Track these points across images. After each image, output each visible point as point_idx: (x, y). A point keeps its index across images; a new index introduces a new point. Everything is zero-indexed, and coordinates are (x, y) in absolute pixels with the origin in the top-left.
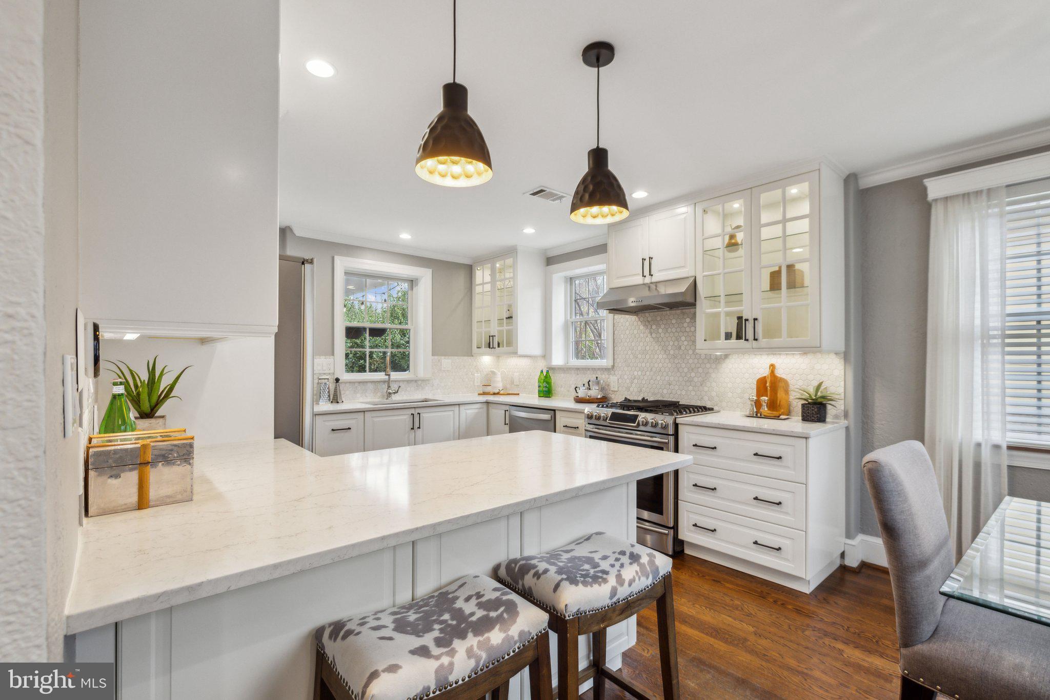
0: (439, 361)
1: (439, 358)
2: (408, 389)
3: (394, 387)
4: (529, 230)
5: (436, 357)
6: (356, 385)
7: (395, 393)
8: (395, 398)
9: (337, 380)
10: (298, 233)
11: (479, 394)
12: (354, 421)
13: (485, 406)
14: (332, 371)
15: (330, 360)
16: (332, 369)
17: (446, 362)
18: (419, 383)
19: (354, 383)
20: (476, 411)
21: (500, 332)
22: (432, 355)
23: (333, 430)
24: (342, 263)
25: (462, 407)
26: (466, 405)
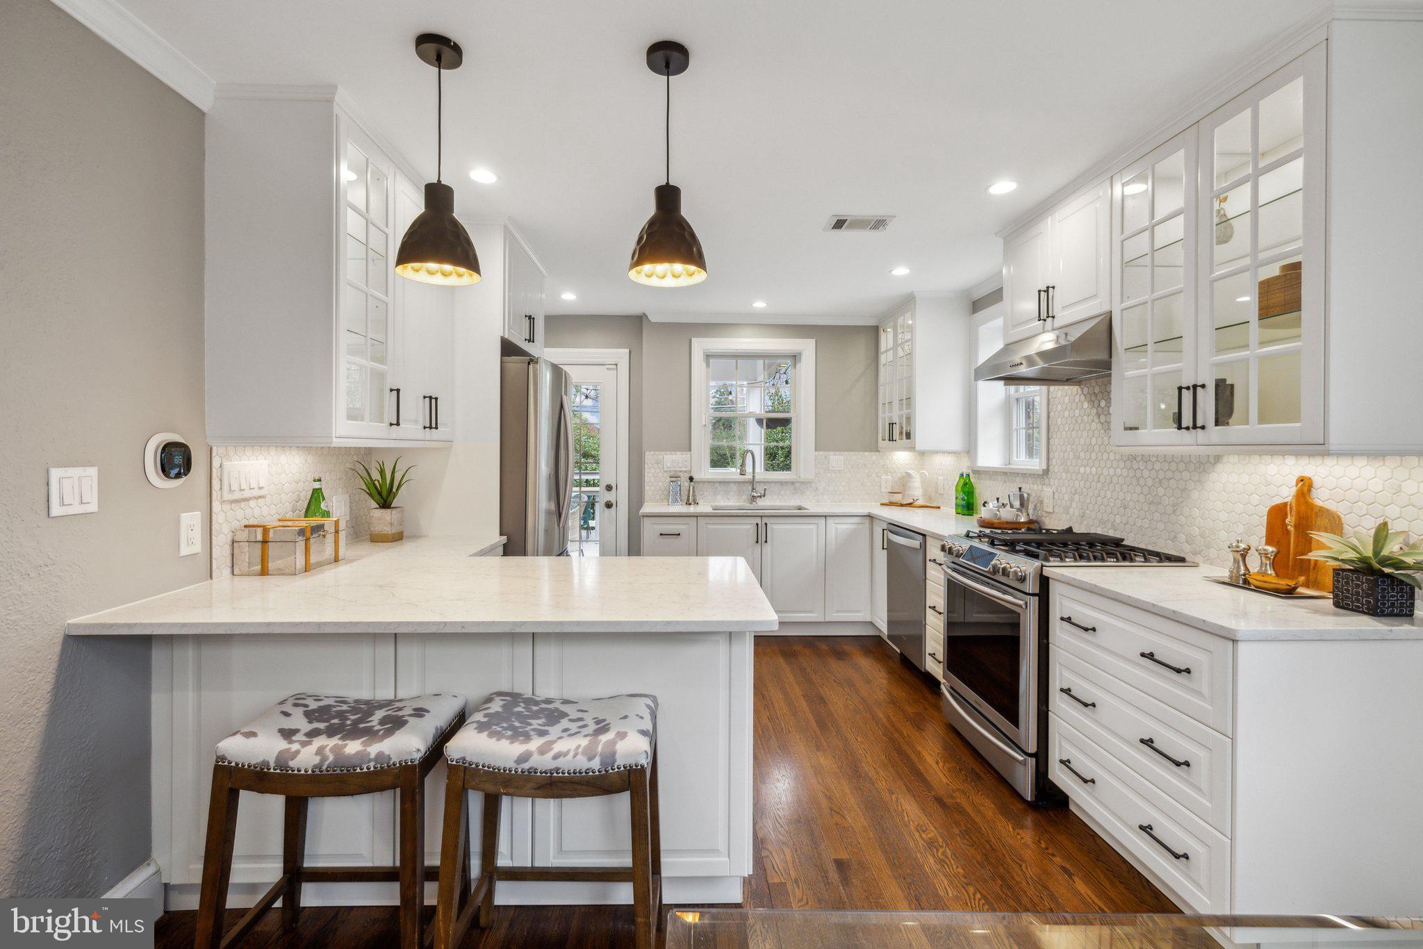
0: (825, 457)
1: (826, 453)
2: (782, 492)
3: (760, 489)
4: (901, 271)
5: (821, 453)
6: (717, 485)
7: (760, 497)
8: (761, 503)
9: (691, 479)
10: (653, 318)
11: (882, 504)
12: (684, 527)
13: (867, 521)
14: (688, 469)
15: (686, 456)
16: (689, 466)
17: (837, 459)
18: (797, 485)
19: (714, 482)
20: (854, 526)
21: (900, 417)
22: (816, 450)
23: (661, 534)
24: (700, 345)
25: (830, 521)
26: (835, 518)
